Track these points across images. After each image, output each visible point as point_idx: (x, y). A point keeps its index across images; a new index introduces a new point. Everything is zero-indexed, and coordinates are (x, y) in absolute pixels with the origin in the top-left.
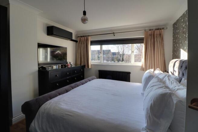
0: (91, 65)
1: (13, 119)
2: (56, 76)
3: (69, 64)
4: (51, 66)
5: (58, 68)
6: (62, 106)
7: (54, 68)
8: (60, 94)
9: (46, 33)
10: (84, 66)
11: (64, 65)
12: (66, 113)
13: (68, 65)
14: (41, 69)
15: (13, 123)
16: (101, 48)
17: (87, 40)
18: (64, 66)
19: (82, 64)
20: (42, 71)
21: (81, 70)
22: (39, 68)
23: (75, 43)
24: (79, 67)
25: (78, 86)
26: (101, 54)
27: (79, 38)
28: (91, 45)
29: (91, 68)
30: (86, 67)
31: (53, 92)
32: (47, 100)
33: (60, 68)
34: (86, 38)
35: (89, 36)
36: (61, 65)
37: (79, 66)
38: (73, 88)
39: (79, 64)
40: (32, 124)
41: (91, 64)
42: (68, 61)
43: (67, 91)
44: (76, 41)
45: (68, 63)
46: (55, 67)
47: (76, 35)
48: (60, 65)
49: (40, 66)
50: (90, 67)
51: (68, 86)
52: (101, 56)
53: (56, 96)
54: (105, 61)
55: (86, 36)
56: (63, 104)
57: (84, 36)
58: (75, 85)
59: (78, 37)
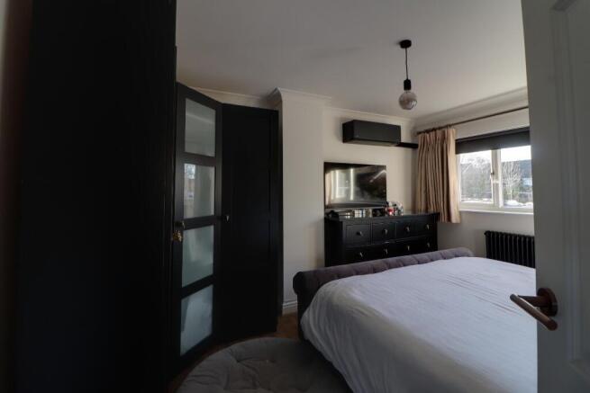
0: (461, 213)
1: (284, 304)
2: (358, 234)
3: (391, 208)
4: (350, 211)
5: (364, 215)
6: (354, 295)
7: (356, 216)
8: (358, 273)
9: (341, 138)
10: (436, 216)
11: (380, 210)
12: (360, 309)
13: (389, 211)
14: (330, 216)
15: (284, 313)
16: (495, 158)
17: (444, 139)
18: (378, 212)
19: (432, 210)
20: (332, 221)
21: (425, 226)
22: (327, 214)
23: (410, 150)
24: (423, 216)
25: (405, 265)
26: (497, 178)
27: (420, 136)
28: (458, 151)
29: (459, 221)
30: (443, 218)
31: (345, 267)
32: (332, 278)
33: (371, 216)
34: (439, 133)
35: (450, 126)
36: (374, 210)
37: (423, 213)
38: (390, 267)
39: (423, 208)
40: (306, 314)
41: (461, 210)
42: (388, 200)
43: (375, 270)
44: (413, 146)
45: (390, 204)
46: (358, 214)
47: (415, 128)
48: (371, 211)
49: (329, 210)
50: (455, 219)
51: (379, 261)
52: (497, 185)
53: (350, 275)
54: (512, 203)
55: (440, 128)
56: (356, 291)
57: (434, 130)
58: (397, 261)
59: (420, 133)
